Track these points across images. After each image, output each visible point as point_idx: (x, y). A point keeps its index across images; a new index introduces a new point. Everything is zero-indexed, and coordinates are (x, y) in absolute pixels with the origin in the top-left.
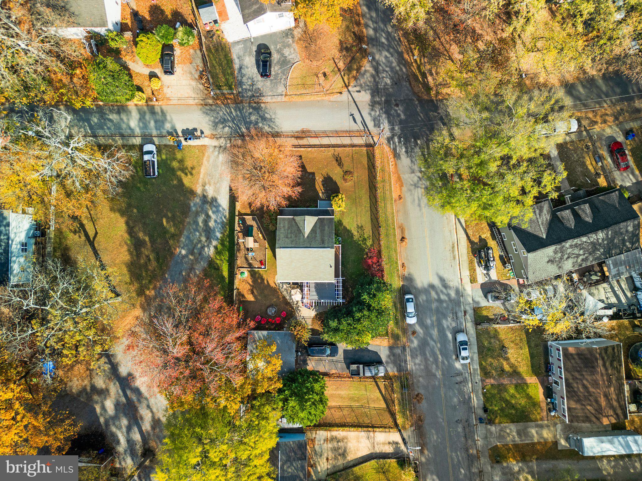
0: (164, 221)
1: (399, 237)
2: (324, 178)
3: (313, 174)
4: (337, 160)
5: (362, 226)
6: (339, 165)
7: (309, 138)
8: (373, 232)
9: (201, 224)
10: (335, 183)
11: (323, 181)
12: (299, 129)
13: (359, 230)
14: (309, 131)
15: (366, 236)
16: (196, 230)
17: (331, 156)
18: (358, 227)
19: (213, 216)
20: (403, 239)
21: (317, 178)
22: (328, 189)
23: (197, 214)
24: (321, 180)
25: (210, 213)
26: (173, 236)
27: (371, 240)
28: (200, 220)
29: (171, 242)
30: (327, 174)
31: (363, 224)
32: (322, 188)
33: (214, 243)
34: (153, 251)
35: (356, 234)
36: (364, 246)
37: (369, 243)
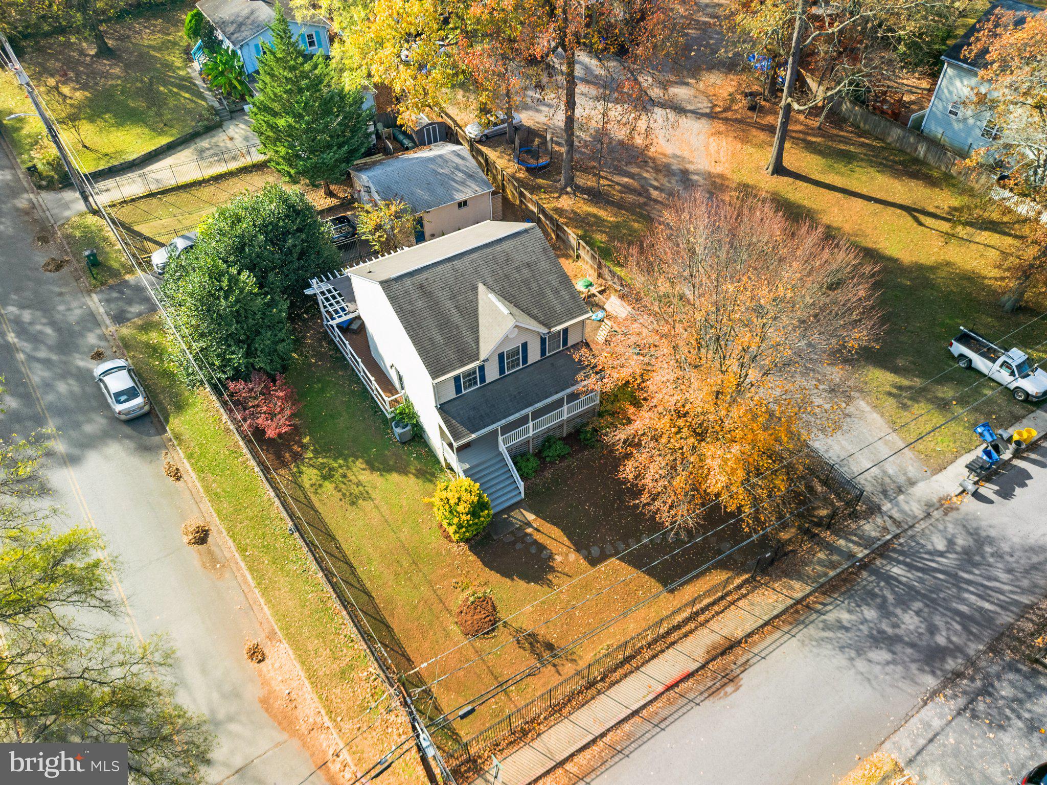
1: (220, 538)
2: (552, 569)
3: (593, 562)
4: (550, 647)
5: (353, 503)
6: (533, 635)
7: (693, 666)
8: (313, 508)
10: (506, 573)
11: (551, 557)
12: (747, 679)
13: (356, 490)
15: (328, 486)
17: (580, 652)
18: (366, 497)
20: (202, 537)
21: (573, 556)
22: (519, 546)
24: (558, 558)
27: (307, 484)
30: (550, 584)
31: (352, 513)
32: (537, 536)
35: (360, 473)
36: (320, 460)
37: (309, 476)
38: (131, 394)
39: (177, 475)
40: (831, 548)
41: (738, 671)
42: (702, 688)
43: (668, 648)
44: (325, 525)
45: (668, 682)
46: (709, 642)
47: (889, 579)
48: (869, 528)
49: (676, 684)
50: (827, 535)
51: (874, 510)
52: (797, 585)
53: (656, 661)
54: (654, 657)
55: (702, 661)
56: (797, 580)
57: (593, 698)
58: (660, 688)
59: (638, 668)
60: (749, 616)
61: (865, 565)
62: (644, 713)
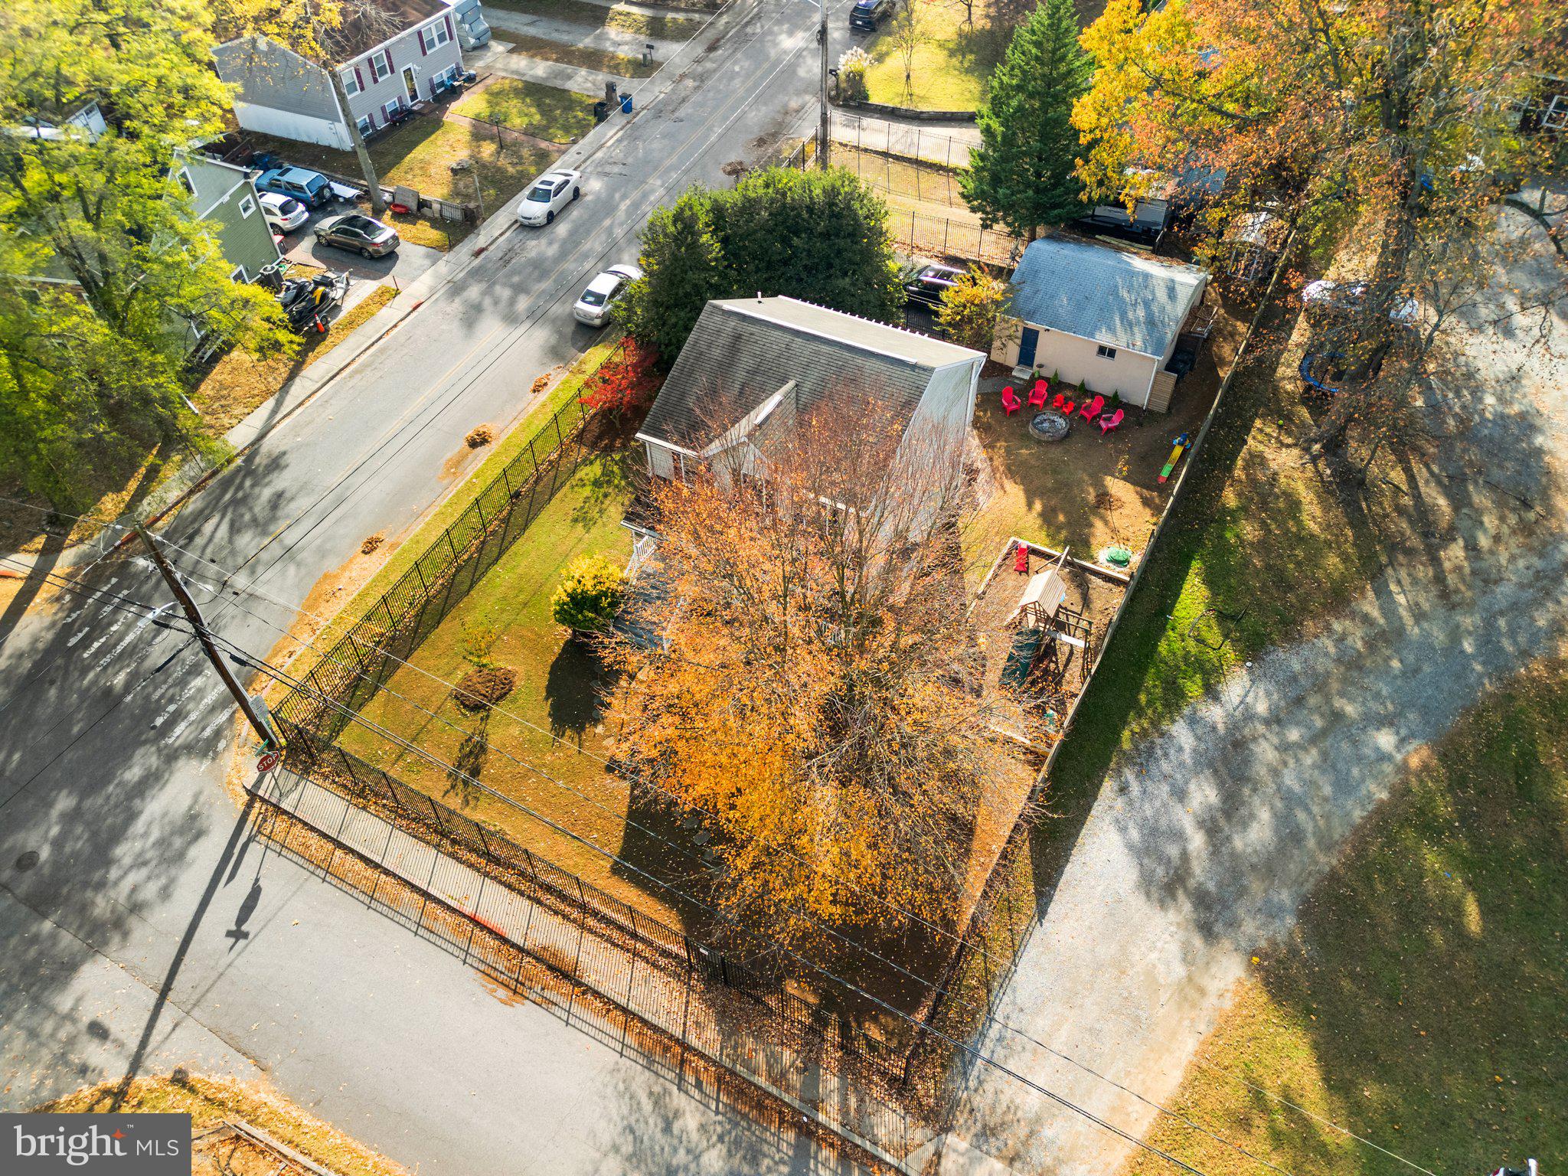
1: (484, 454)
2: (579, 730)
4: (475, 772)
5: (575, 520)
6: (482, 748)
7: (517, 938)
8: (553, 495)
11: (597, 721)
12: (526, 1011)
13: (594, 513)
14: (489, 973)
15: (587, 491)
17: (483, 803)
18: (589, 525)
21: (610, 742)
22: (595, 684)
24: (599, 729)
25: (1197, 841)
27: (581, 473)
29: (1444, 808)
30: (559, 736)
31: (563, 526)
32: (619, 695)
33: (1215, 714)
35: (617, 504)
36: (615, 468)
37: (591, 471)
39: (539, 387)
41: (533, 996)
42: (490, 959)
43: (529, 897)
44: (536, 515)
45: (482, 916)
46: (560, 944)
48: (890, 1122)
49: (483, 927)
52: (711, 1033)
53: (505, 891)
54: (510, 887)
55: (528, 945)
56: (721, 1031)
57: (428, 843)
58: (468, 910)
59: (487, 875)
60: (625, 982)
61: (808, 1132)
62: (430, 905)
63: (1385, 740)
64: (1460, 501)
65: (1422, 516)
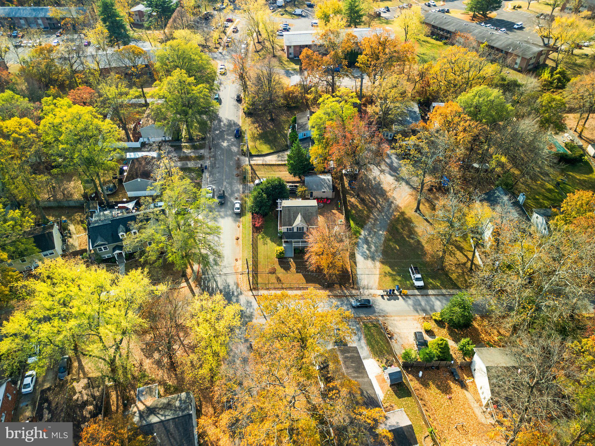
0: (398, 248)
1: (240, 240)
2: (289, 270)
3: (297, 272)
4: (280, 280)
5: (264, 244)
6: (279, 277)
8: (257, 242)
9: (373, 246)
10: (281, 267)
13: (266, 242)
15: (262, 240)
16: (375, 243)
18: (267, 244)
19: (365, 250)
20: (238, 239)
21: (294, 270)
22: (287, 264)
23: (376, 251)
24: (292, 269)
25: (367, 252)
26: (390, 240)
27: (258, 238)
28: (373, 248)
29: (391, 237)
30: (287, 272)
31: (263, 246)
32: (291, 264)
33: (362, 237)
34: (401, 233)
35: (268, 240)
36: (263, 235)
37: (260, 236)
38: (238, 209)
39: (239, 227)
40: (343, 291)
43: (299, 290)
44: (257, 246)
47: (348, 300)
48: (354, 292)
50: (344, 289)
51: (358, 289)
53: (296, 291)
56: (331, 292)
57: (281, 290)
59: (292, 290)
61: (346, 296)
63: (381, 232)
64: (376, 198)
65: (372, 202)
